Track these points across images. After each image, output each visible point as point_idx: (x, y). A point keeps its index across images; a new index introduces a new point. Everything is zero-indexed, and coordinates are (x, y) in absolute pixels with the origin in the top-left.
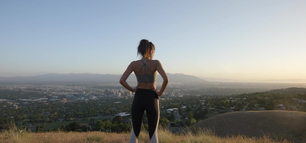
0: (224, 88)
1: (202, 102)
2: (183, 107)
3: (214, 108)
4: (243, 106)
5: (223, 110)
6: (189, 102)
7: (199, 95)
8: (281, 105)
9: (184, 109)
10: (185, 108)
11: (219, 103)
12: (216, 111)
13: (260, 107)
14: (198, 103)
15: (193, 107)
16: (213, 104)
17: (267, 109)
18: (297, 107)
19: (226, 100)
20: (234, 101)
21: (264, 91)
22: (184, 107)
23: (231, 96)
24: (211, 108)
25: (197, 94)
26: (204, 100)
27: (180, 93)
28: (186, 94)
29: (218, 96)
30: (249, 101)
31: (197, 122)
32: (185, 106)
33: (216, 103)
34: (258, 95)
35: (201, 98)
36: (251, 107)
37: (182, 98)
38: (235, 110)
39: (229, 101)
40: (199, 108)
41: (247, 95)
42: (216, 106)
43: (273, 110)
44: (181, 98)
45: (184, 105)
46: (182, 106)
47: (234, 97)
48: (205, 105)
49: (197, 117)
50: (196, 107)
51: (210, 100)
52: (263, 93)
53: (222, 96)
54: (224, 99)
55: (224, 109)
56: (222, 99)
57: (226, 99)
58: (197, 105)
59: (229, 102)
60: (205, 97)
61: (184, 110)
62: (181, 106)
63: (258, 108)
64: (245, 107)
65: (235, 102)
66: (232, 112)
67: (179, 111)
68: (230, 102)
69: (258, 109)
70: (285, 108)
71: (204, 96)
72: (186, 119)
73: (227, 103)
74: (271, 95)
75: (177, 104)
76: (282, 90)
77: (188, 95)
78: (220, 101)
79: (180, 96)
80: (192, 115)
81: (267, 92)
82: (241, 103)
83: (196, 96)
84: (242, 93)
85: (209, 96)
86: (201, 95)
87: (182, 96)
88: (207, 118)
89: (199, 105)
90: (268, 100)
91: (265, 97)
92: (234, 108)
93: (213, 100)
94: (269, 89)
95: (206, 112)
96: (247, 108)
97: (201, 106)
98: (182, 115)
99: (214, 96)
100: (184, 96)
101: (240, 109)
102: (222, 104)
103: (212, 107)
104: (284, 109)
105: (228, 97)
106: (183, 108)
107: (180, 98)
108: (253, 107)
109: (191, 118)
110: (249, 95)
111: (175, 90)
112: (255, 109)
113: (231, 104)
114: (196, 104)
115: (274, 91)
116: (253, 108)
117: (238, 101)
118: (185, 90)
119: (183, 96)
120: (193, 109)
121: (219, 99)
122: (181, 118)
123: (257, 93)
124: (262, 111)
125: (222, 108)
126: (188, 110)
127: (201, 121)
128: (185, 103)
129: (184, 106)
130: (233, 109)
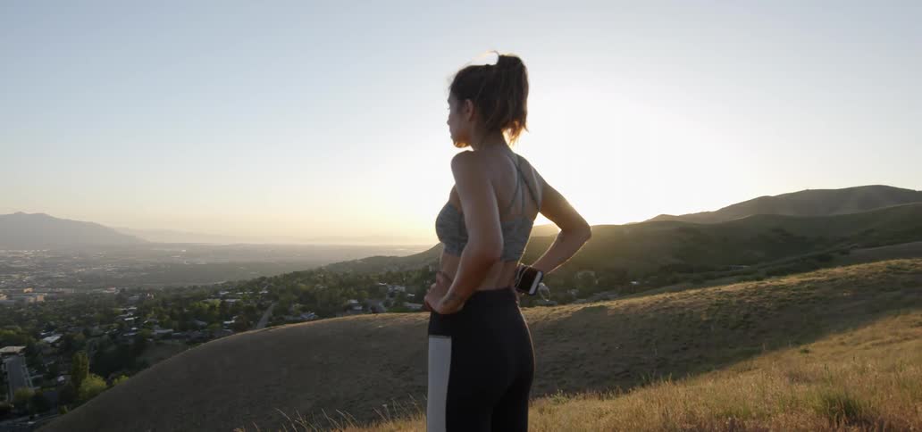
0: (203, 262)
1: (125, 312)
2: (48, 339)
3: (171, 330)
4: (259, 313)
5: (198, 333)
6: (73, 318)
7: (114, 290)
8: (354, 302)
9: (53, 345)
10: (58, 341)
11: (186, 310)
12: (177, 337)
13: (304, 310)
14: (109, 317)
15: (87, 334)
16: (168, 317)
17: (321, 315)
18: (387, 304)
19: (210, 300)
20: (233, 300)
21: (315, 268)
22: (51, 339)
23: (224, 288)
24: (158, 331)
25: (106, 287)
26: (131, 305)
27: (34, 287)
28: (61, 289)
29: (181, 289)
30: (276, 298)
31: (110, 384)
32: (56, 333)
33: (176, 311)
34: (299, 279)
35: (121, 299)
36: (280, 317)
37: (43, 304)
38: (237, 328)
39: (218, 302)
40: (113, 336)
41: (270, 280)
42: (175, 323)
43: (335, 316)
44: (35, 305)
45: (50, 330)
46: (44, 337)
47: (234, 289)
48: (136, 322)
49: (105, 367)
50: (102, 332)
51: (157, 305)
52: (311, 273)
53: (195, 287)
54: (202, 297)
55: (203, 327)
56: (195, 298)
57: (210, 298)
58: (104, 326)
59: (218, 306)
60: (136, 297)
61: (50, 351)
62: (38, 337)
63: (298, 315)
64: (266, 315)
65: (237, 303)
66: (229, 334)
67: (26, 356)
68: (223, 305)
69: (299, 318)
70: (360, 308)
71: (133, 292)
72: (60, 384)
73: (213, 307)
74: (330, 278)
75: (19, 329)
77: (68, 291)
78: (191, 304)
79: (32, 300)
80: (84, 357)
81: (320, 270)
82: (255, 305)
83: (103, 295)
84: (254, 275)
85: (150, 291)
86: (123, 290)
87: (40, 298)
88: (145, 365)
89: (115, 325)
90: (324, 290)
91: (318, 282)
92: (233, 321)
93: (164, 304)
94: (325, 261)
95: (141, 344)
96: (270, 319)
97: (123, 327)
98: (40, 370)
99: (167, 291)
100: (53, 298)
101: (251, 322)
102: (199, 314)
103: (162, 325)
104: (358, 312)
105: (215, 292)
106: (48, 343)
107: (30, 304)
108: (287, 313)
109: (84, 377)
110: (276, 280)
111: (10, 277)
112: (291, 318)
113: (226, 311)
114: (102, 322)
115: (337, 265)
116: (287, 317)
117: (244, 299)
118: (57, 275)
119: (45, 298)
120: (89, 341)
121: (187, 299)
122: (36, 382)
123: (297, 275)
124: (309, 324)
125: (195, 328)
126: (68, 346)
127: (124, 378)
128: (53, 323)
129: (50, 336)
130: (230, 326)
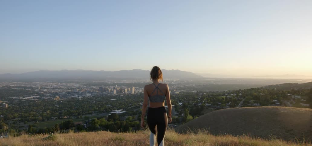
0: (220, 84)
1: (198, 98)
2: (179, 104)
3: (210, 105)
4: (238, 102)
5: (219, 106)
6: (186, 99)
7: (195, 91)
8: (276, 101)
9: (181, 105)
10: (182, 104)
11: (215, 99)
12: (212, 107)
13: (255, 102)
14: (194, 99)
15: (189, 103)
16: (209, 100)
17: (262, 105)
18: (291, 103)
19: (222, 96)
20: (230, 97)
21: (259, 87)
22: (181, 104)
23: (227, 92)
24: (207, 105)
25: (193, 90)
26: (200, 96)
27: (176, 90)
28: (183, 90)
29: (214, 92)
30: (244, 97)
31: (194, 118)
32: (182, 102)
33: (212, 99)
34: (253, 91)
35: (197, 94)
36: (246, 104)
37: (179, 94)
38: (230, 106)
39: (224, 97)
40: (195, 105)
41: (243, 91)
42: (212, 103)
43: (267, 106)
44: (177, 94)
45: (180, 101)
46: (179, 103)
47: (230, 93)
48: (201, 101)
49: (194, 114)
50: (192, 103)
51: (207, 97)
52: (258, 89)
53: (218, 92)
54: (220, 95)
55: (220, 105)
56: (218, 95)
57: (223, 95)
58: (193, 102)
59: (224, 98)
60: (201, 94)
61: (180, 107)
62: (178, 103)
63: (253, 104)
64: (241, 102)
65: (231, 98)
66: (228, 108)
67: (175, 108)
68: (226, 98)
69: (253, 105)
70: (279, 104)
71: (200, 92)
72: (182, 116)
73: (223, 99)
74: (267, 91)
75: (174, 100)
76: (277, 86)
77: (185, 91)
78: (216, 97)
79: (176, 93)
80: (188, 110)
81: (262, 88)
82: (237, 99)
83: (193, 93)
84: (238, 89)
85: (205, 92)
86: (198, 92)
87: (178, 93)
88: (203, 114)
89: (195, 102)
90: (263, 95)
91: (260, 92)
92: (229, 104)
93: (209, 96)
94: (264, 85)
95: (202, 107)
96: (242, 104)
97: (198, 102)
98: (178, 112)
99: (210, 92)
100: (181, 93)
101: (236, 105)
102: (219, 100)
103: (208, 103)
104: (278, 105)
105: (224, 94)
106: (180, 105)
107: (176, 94)
108: (248, 103)
109: (188, 115)
110: (244, 91)
111: (171, 87)
112: (250, 105)
113: (227, 101)
114: (192, 100)
115: (270, 86)
116: (248, 104)
117: (233, 97)
118: (182, 86)
119: (179, 93)
120: (189, 105)
121: (216, 95)
122: (177, 115)
123: (252, 89)
124: (257, 107)
125: (218, 105)
126: (184, 106)
127: (197, 117)
128: (181, 99)
129: (180, 103)
130: (228, 105)
